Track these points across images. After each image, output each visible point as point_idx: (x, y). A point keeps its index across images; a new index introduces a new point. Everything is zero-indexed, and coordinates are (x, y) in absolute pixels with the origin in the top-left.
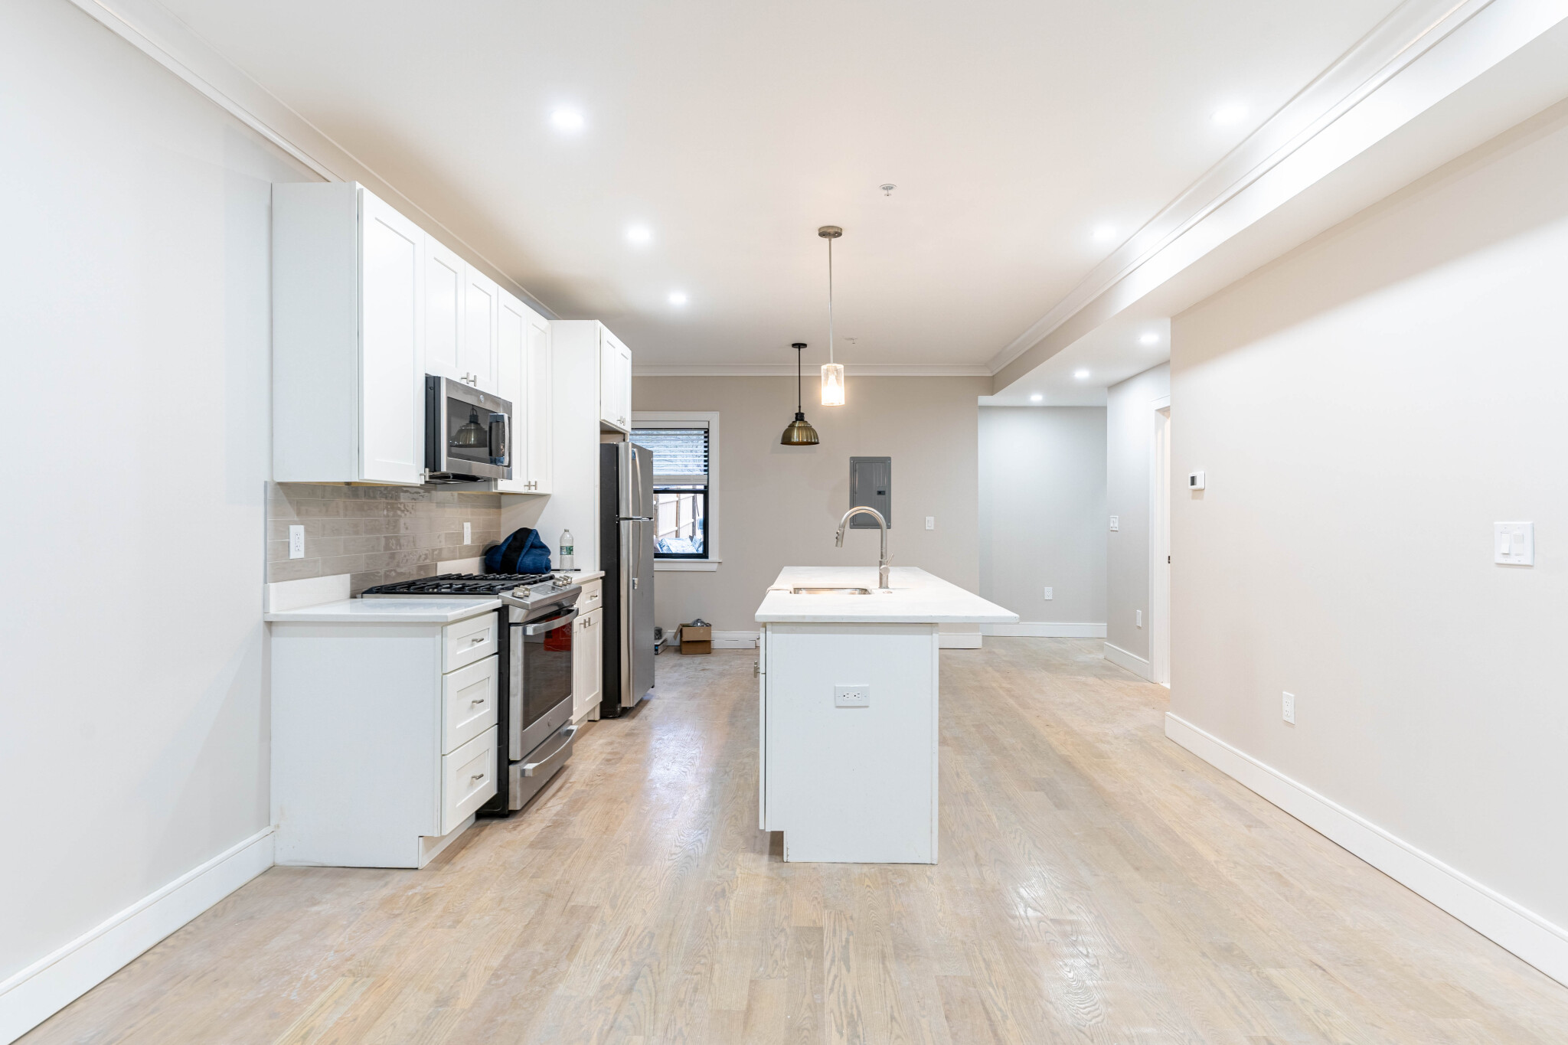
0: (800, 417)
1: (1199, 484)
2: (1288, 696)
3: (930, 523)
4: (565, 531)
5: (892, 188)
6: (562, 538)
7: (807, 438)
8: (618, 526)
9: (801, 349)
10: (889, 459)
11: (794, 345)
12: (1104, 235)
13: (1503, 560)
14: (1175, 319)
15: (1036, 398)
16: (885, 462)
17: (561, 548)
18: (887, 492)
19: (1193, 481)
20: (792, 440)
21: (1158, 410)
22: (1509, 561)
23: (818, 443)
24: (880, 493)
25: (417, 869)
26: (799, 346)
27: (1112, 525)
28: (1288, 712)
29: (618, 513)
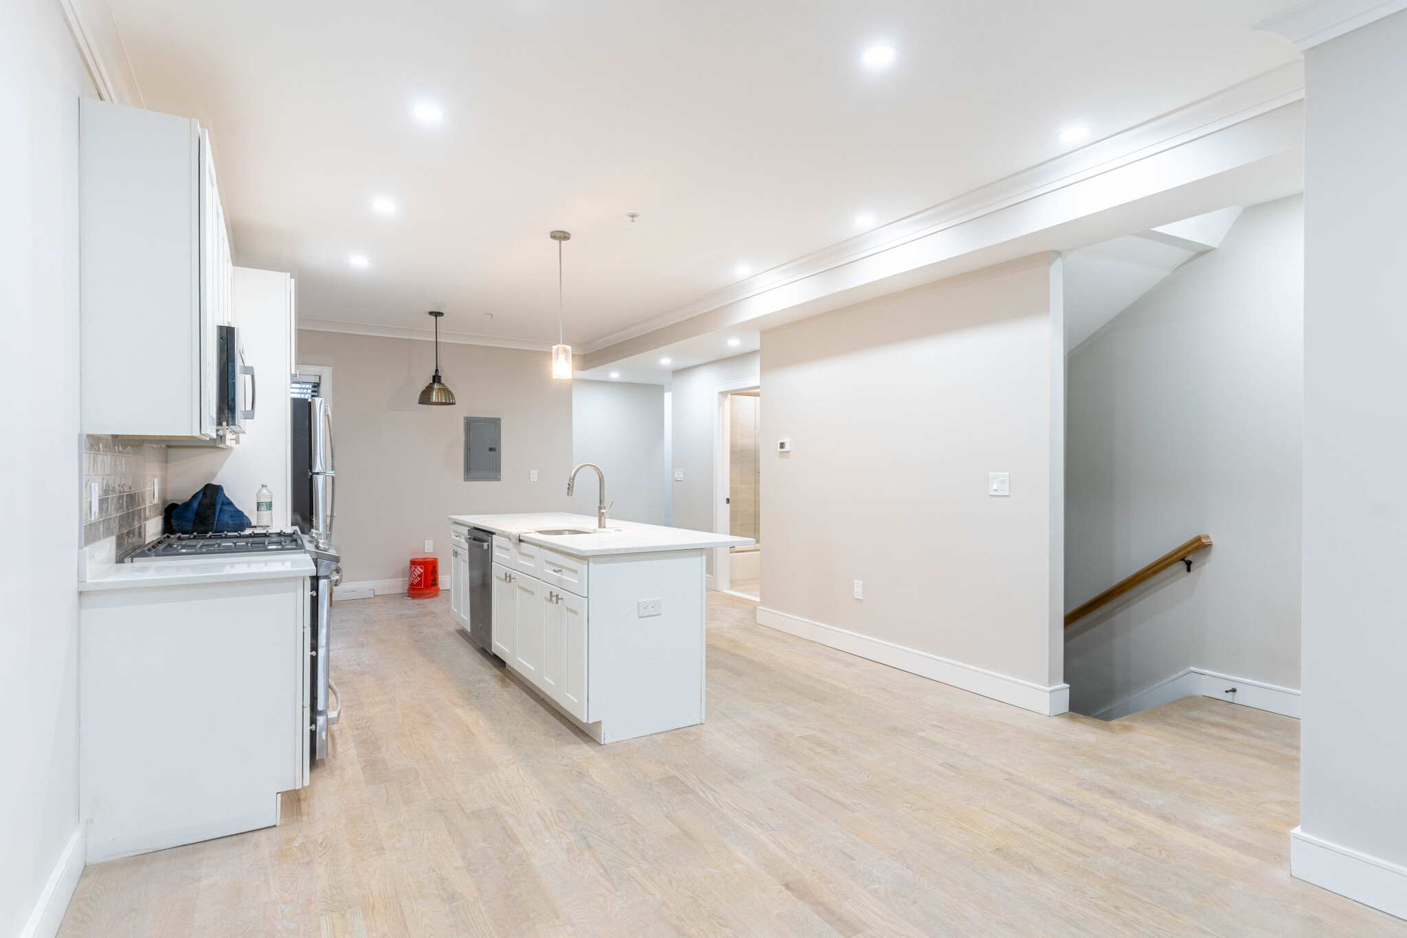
0: (436, 378)
1: (787, 448)
2: (858, 584)
3: (534, 475)
4: (263, 486)
5: (636, 216)
6: (258, 496)
7: (446, 399)
8: (311, 479)
9: (438, 317)
10: (499, 419)
11: (431, 313)
12: (742, 270)
13: (994, 493)
14: (763, 333)
15: (614, 375)
16: (496, 423)
17: (259, 504)
18: (497, 450)
19: (782, 445)
20: (432, 400)
21: (720, 393)
22: (997, 493)
23: (455, 404)
24: (491, 449)
25: (275, 826)
26: (437, 314)
27: (677, 476)
28: (858, 592)
29: (311, 469)
